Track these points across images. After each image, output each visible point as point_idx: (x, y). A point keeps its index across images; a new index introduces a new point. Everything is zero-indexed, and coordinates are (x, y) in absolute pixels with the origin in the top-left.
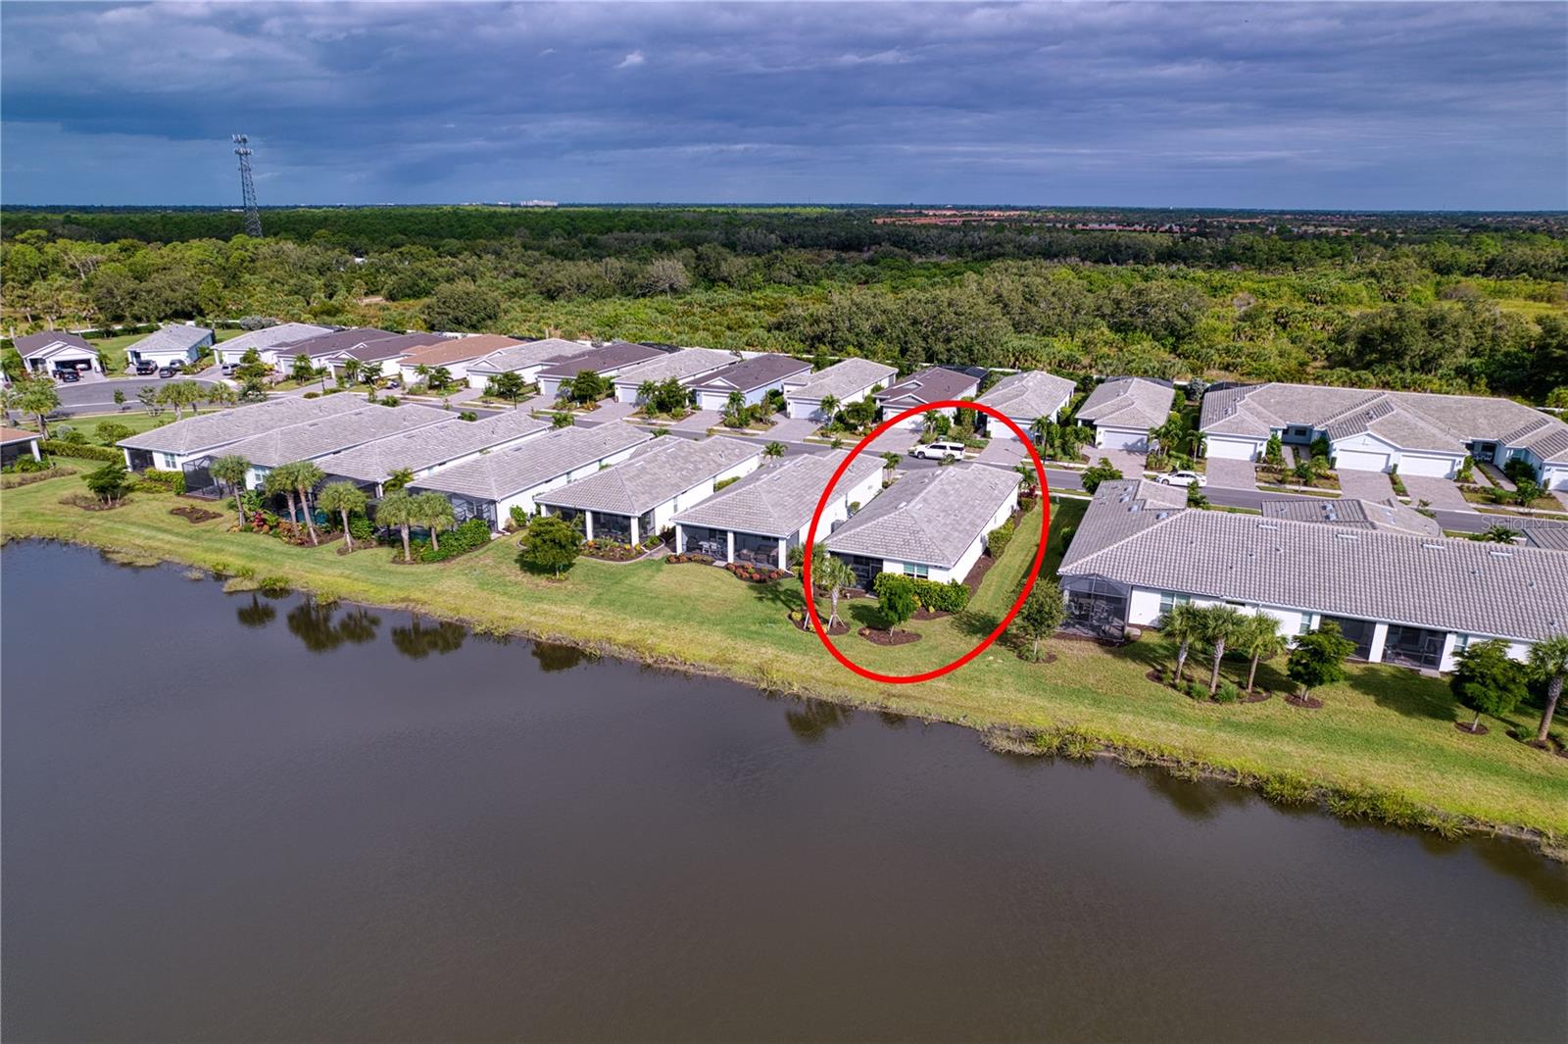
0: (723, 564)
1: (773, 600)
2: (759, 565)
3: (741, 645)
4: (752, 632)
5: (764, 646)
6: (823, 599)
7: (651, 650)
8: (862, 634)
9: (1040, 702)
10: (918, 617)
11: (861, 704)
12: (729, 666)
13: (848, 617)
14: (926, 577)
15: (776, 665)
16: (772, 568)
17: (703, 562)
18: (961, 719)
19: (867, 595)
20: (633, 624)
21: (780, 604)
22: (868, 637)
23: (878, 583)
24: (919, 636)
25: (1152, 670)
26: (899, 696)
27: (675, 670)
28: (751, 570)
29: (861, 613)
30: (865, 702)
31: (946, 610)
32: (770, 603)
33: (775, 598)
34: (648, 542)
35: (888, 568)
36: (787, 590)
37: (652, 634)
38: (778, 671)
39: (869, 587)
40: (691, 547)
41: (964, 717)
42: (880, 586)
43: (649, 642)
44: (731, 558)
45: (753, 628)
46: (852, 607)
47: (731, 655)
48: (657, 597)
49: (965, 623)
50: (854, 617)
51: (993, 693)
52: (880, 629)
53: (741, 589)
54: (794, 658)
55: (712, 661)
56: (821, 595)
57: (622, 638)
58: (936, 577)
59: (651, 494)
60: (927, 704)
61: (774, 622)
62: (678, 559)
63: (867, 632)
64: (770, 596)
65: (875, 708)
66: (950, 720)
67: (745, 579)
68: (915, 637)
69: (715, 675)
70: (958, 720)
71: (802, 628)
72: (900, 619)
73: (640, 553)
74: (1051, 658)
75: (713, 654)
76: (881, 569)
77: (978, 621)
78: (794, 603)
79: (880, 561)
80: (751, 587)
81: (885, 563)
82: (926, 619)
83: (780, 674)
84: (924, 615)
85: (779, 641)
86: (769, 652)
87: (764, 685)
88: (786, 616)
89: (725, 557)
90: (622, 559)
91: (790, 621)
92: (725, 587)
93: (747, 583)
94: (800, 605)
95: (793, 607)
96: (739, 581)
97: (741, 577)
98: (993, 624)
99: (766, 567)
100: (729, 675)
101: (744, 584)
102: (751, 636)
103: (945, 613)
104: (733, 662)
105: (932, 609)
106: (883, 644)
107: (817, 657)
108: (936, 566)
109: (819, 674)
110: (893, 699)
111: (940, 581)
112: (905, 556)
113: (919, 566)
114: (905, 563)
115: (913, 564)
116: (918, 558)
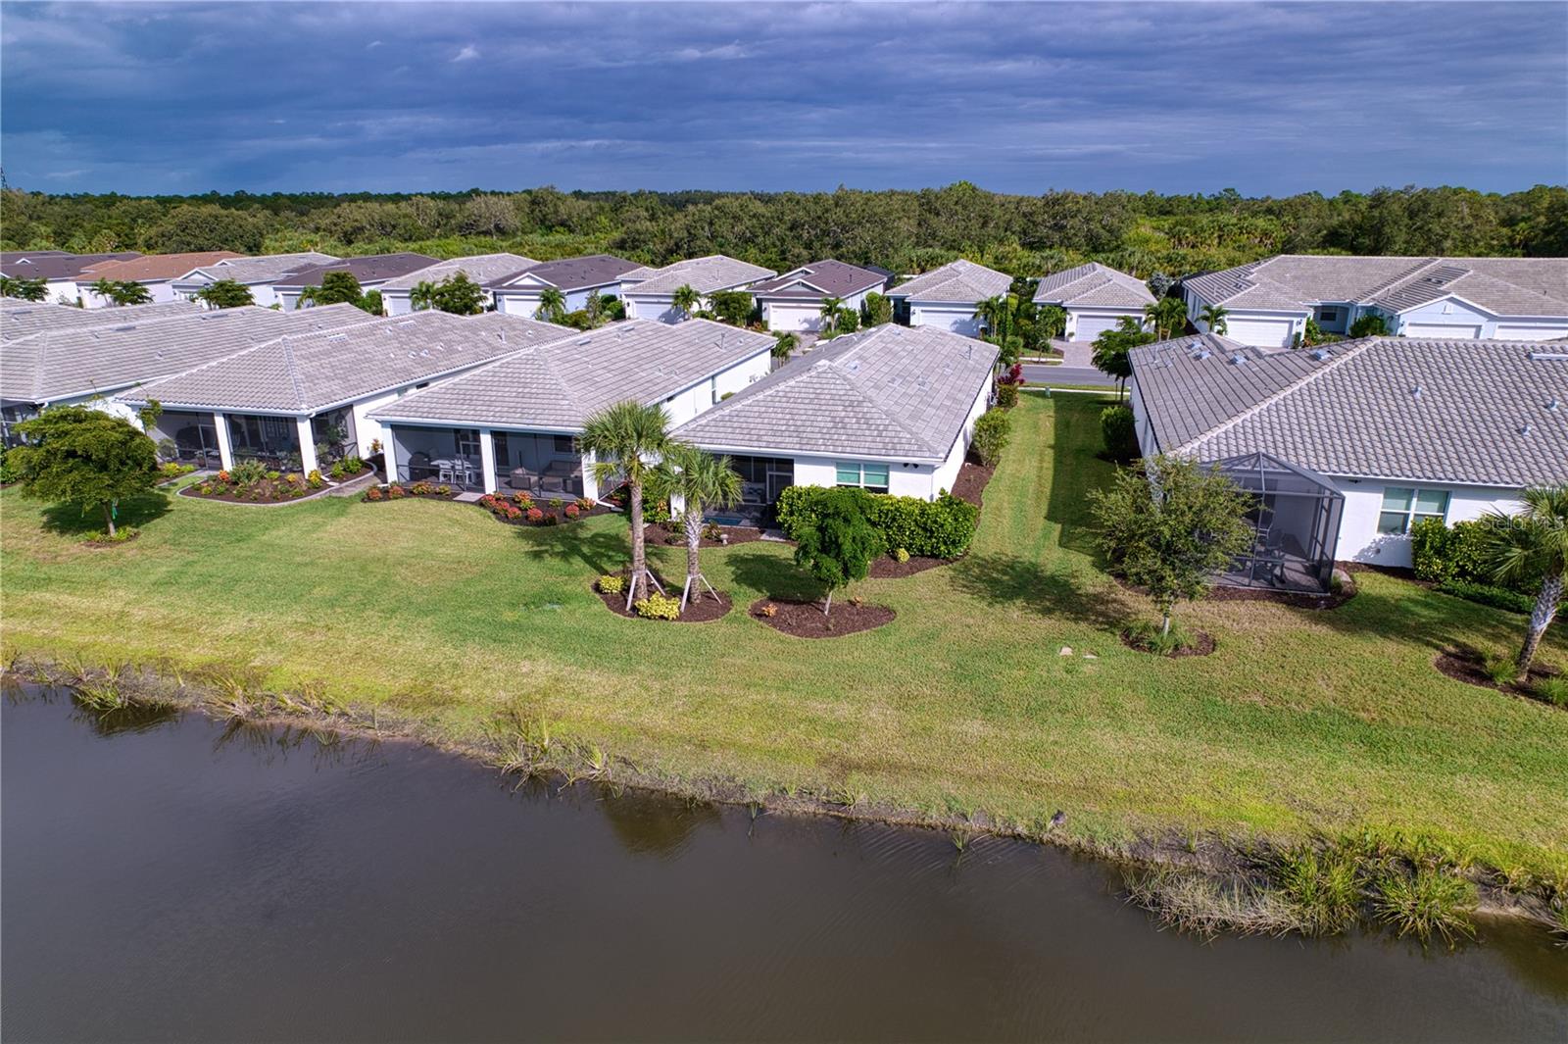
0: (475, 497)
1: (564, 556)
2: (545, 495)
3: (473, 655)
4: (504, 626)
5: (529, 657)
6: (672, 550)
7: (254, 680)
8: (760, 616)
9: (1233, 757)
10: (879, 571)
11: (772, 798)
12: (435, 711)
13: (726, 581)
14: (885, 491)
15: (555, 703)
16: (572, 498)
17: (439, 496)
18: (1050, 824)
19: (764, 537)
20: (233, 624)
21: (578, 563)
22: (776, 622)
23: (785, 508)
24: (888, 613)
25: (1439, 654)
26: (871, 768)
27: (304, 731)
28: (527, 503)
29: (751, 571)
30: (783, 790)
31: (934, 556)
32: (556, 562)
33: (571, 550)
34: (338, 468)
35: (805, 477)
36: (597, 535)
37: (270, 643)
38: (557, 717)
39: (768, 520)
40: (421, 470)
41: (1056, 818)
42: (792, 513)
43: (257, 663)
44: (491, 485)
45: (509, 616)
46: (734, 560)
47: (444, 685)
48: (312, 563)
49: (978, 578)
50: (739, 579)
51: (1107, 741)
52: (798, 603)
53: (502, 538)
54: (597, 681)
55: (396, 701)
56: (668, 542)
57: (196, 655)
58: (904, 487)
59: (346, 380)
60: (948, 786)
61: (562, 599)
62: (386, 494)
63: (772, 609)
64: (559, 548)
65: (811, 808)
66: (1021, 829)
67: (514, 521)
68: (880, 615)
69: (398, 738)
70: (1042, 827)
71: (621, 609)
72: (846, 572)
73: (316, 487)
74: (1209, 644)
75: (403, 682)
76: (789, 481)
77: (1005, 573)
78: (610, 558)
79: (787, 464)
80: (522, 535)
81: (797, 467)
82: (896, 576)
83: (561, 726)
84: (889, 567)
85: (563, 643)
86: (538, 669)
87: (515, 760)
88: (589, 586)
89: (479, 483)
90: (275, 499)
91: (597, 596)
92: (466, 537)
93: (517, 528)
94: (623, 562)
95: (607, 566)
96: (499, 524)
97: (504, 518)
98: (1036, 577)
99: (558, 497)
100: (430, 736)
101: (508, 529)
102: (499, 634)
103: (931, 561)
104: (445, 702)
105: (904, 555)
106: (810, 633)
107: (656, 677)
108: (906, 465)
109: (659, 719)
110: (855, 777)
111: (916, 496)
112: (840, 449)
113: (869, 466)
114: (839, 463)
115: (856, 465)
116: (866, 451)
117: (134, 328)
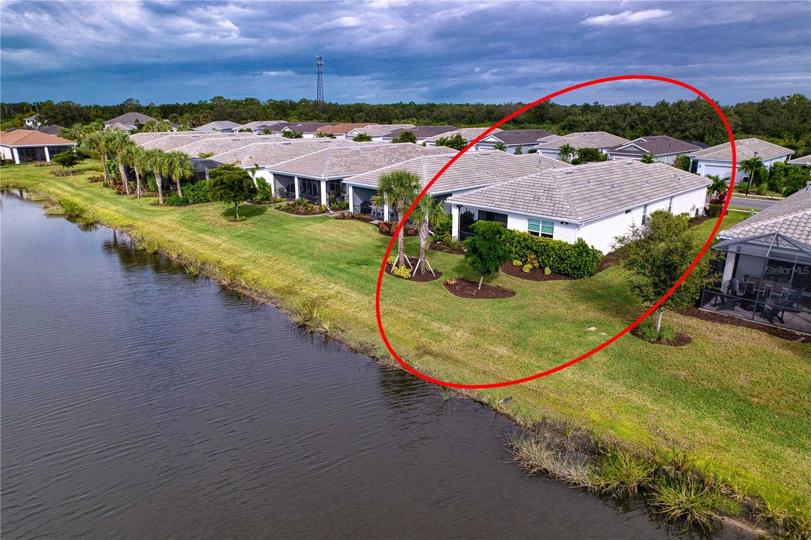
0: (378, 222)
3: (317, 278)
4: (336, 269)
5: (336, 283)
7: (239, 273)
9: (637, 399)
12: (288, 296)
14: (551, 236)
20: (248, 253)
22: (451, 288)
23: (498, 238)
24: (513, 293)
26: (437, 356)
31: (569, 275)
35: (512, 224)
37: (254, 262)
40: (365, 209)
43: (245, 268)
44: (386, 218)
47: (298, 287)
53: (372, 239)
55: (278, 290)
61: (370, 264)
62: (347, 217)
63: (453, 282)
67: (385, 233)
68: (504, 293)
71: (389, 271)
73: (324, 212)
75: (285, 283)
76: (505, 225)
81: (509, 219)
84: (533, 275)
86: (335, 288)
87: (298, 319)
90: (304, 214)
93: (383, 236)
97: (382, 231)
100: (279, 304)
101: (378, 236)
103: (563, 276)
104: (294, 293)
105: (548, 271)
108: (562, 223)
110: (426, 357)
111: (565, 240)
112: (529, 211)
113: (545, 221)
114: (530, 219)
115: (537, 220)
116: (541, 213)
117: (290, 144)
